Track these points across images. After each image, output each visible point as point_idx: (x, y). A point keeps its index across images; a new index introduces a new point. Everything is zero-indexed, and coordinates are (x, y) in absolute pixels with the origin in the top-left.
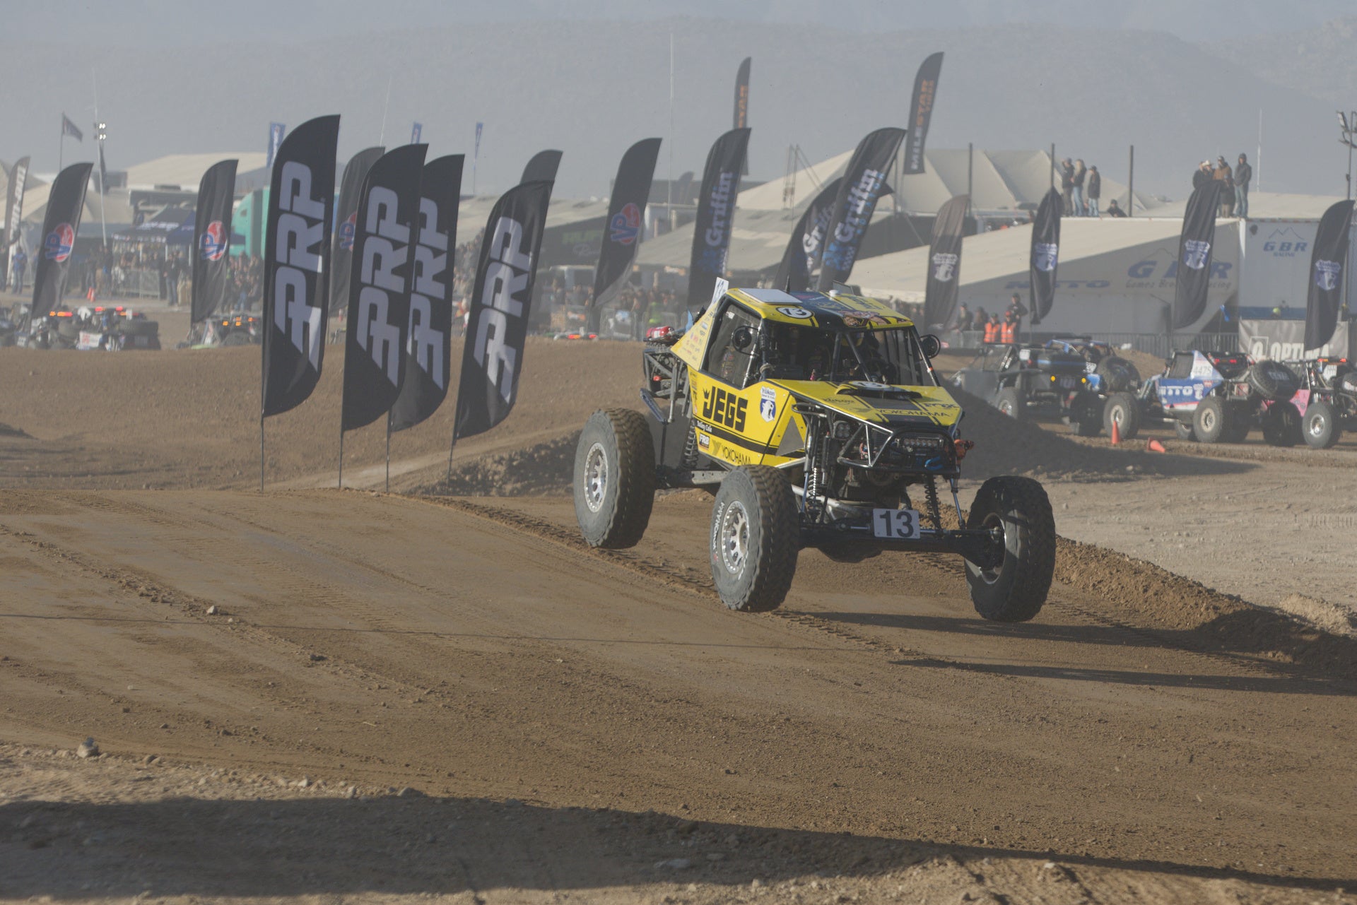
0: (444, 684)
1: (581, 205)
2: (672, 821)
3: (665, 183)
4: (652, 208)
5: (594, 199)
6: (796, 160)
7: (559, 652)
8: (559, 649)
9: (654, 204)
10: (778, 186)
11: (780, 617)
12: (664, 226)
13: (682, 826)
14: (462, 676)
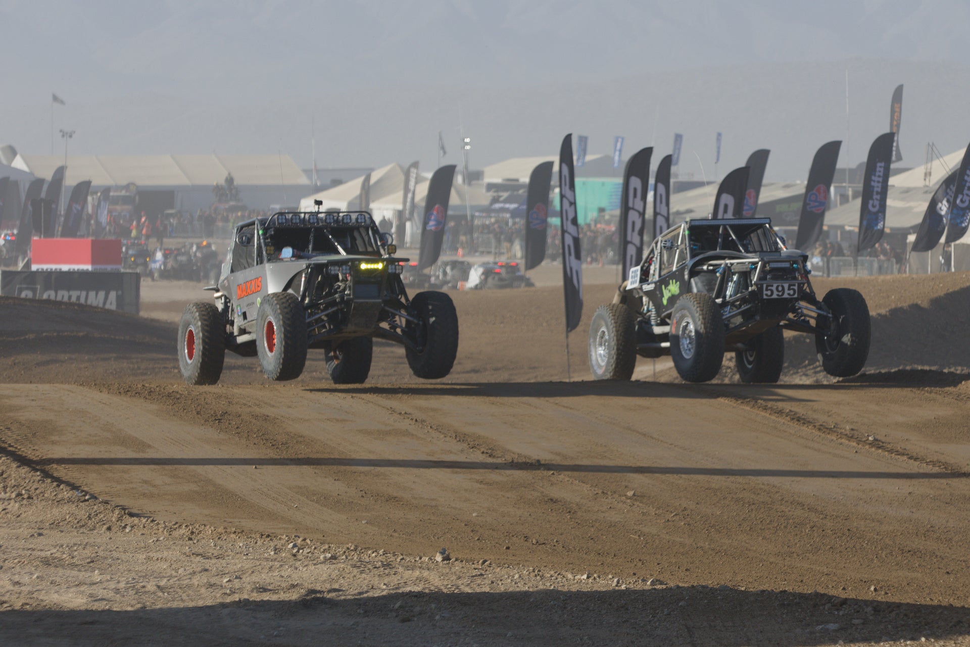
0: (685, 509)
1: (787, 186)
2: (830, 598)
3: (843, 170)
4: (835, 187)
5: (798, 182)
6: (932, 152)
7: (763, 487)
8: (763, 484)
9: (837, 185)
10: (920, 171)
11: (912, 460)
12: (844, 199)
13: (836, 602)
14: (697, 504)
